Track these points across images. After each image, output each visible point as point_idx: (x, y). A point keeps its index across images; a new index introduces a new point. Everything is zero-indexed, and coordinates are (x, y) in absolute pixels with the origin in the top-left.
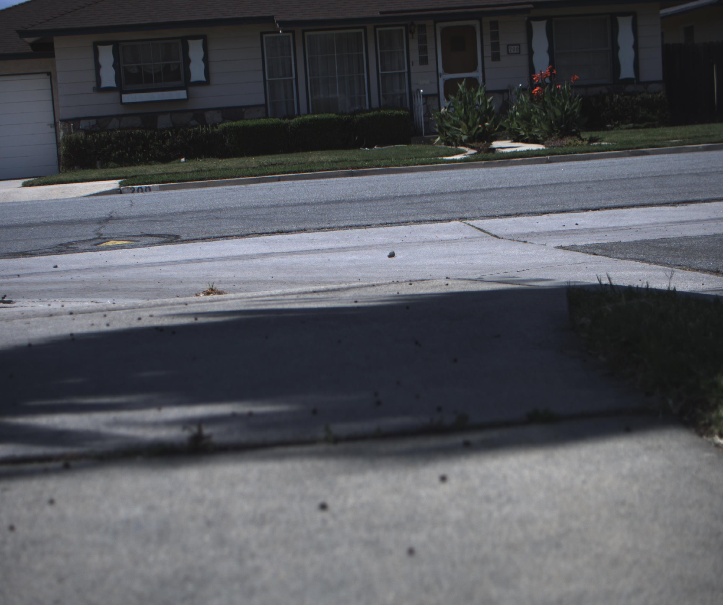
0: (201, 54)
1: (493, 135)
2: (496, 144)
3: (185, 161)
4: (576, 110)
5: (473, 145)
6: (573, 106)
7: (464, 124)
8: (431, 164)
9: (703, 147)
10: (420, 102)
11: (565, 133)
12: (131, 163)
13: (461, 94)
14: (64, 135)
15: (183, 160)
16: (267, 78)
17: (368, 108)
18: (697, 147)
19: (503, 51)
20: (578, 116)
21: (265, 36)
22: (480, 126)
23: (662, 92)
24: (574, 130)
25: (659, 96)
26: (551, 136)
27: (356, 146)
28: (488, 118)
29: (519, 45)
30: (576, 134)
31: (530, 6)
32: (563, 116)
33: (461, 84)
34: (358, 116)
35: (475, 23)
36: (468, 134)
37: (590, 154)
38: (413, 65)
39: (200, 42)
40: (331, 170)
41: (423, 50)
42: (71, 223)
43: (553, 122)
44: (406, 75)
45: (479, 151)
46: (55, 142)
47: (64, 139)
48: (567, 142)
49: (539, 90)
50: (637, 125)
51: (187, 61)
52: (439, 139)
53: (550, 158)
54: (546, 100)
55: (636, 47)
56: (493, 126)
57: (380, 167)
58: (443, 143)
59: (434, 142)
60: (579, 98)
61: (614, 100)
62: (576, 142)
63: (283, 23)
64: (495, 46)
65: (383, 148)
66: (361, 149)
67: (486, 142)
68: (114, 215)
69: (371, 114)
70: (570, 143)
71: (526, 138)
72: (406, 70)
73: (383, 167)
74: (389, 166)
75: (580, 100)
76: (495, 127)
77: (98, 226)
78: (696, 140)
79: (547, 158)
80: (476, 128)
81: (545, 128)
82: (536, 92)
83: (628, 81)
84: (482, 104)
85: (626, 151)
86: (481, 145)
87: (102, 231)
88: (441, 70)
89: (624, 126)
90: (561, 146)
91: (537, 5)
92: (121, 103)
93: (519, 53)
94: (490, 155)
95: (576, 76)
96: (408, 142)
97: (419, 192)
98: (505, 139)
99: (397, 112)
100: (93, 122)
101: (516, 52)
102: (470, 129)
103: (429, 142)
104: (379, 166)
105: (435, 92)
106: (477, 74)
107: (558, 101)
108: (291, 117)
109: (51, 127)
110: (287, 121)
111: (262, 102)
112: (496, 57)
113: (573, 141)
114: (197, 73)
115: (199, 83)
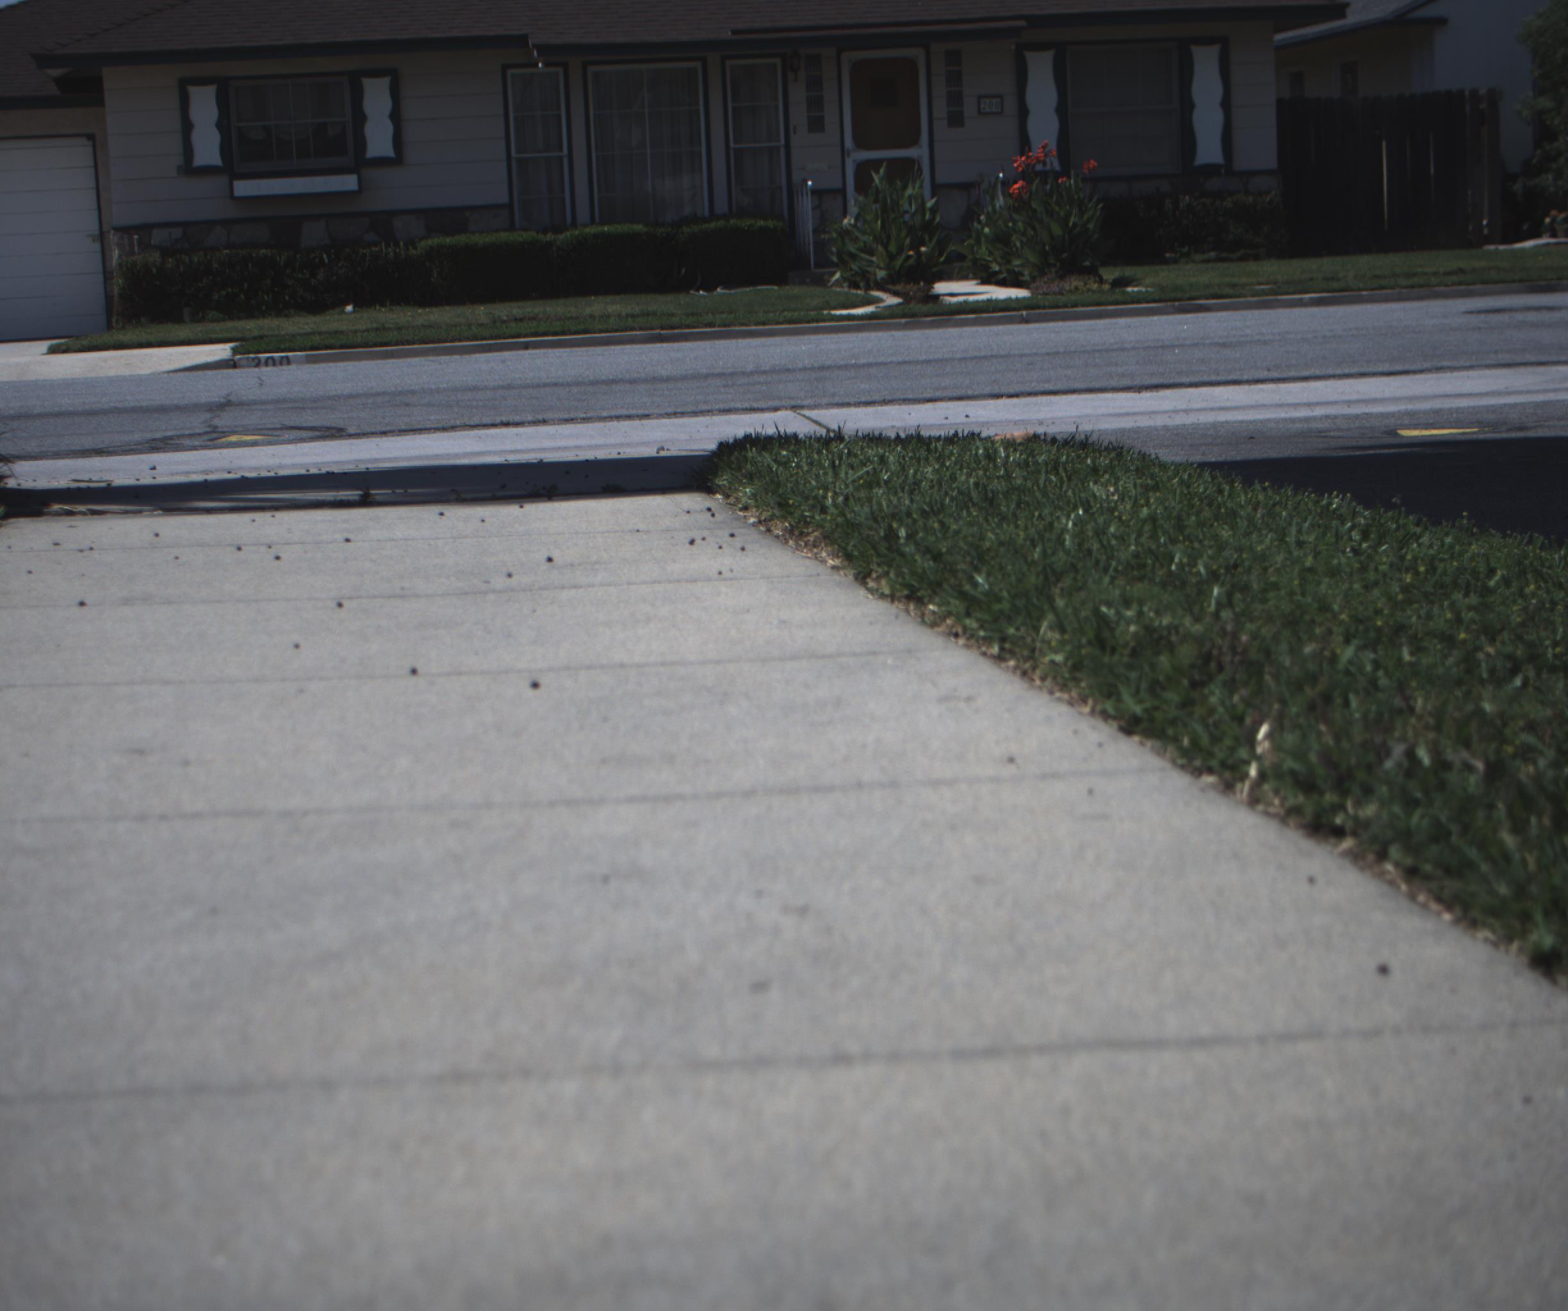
0: (387, 104)
1: (934, 270)
2: (941, 287)
3: (354, 311)
4: (1091, 226)
5: (899, 288)
6: (1086, 217)
7: (880, 248)
8: (808, 322)
9: (1311, 299)
10: (806, 205)
11: (1070, 268)
12: (251, 313)
13: (878, 191)
14: (120, 257)
15: (349, 308)
16: (513, 154)
17: (707, 213)
18: (1301, 299)
19: (969, 108)
20: (1096, 236)
21: (510, 72)
22: (911, 253)
23: (1273, 193)
24: (1087, 263)
25: (1268, 199)
26: (1042, 273)
27: (683, 286)
28: (927, 238)
29: (1001, 97)
30: (1092, 271)
31: (1022, 23)
32: (1067, 236)
33: (877, 172)
34: (686, 229)
35: (917, 53)
36: (887, 268)
37: (1103, 308)
38: (795, 133)
39: (385, 82)
40: (622, 331)
41: (815, 104)
42: (162, 409)
43: (1047, 248)
44: (782, 150)
45: (907, 299)
46: (101, 270)
47: (120, 265)
48: (1070, 286)
49: (1022, 187)
50: (1224, 255)
51: (360, 118)
52: (838, 275)
53: (1027, 315)
54: (1034, 205)
55: (1226, 104)
56: (937, 254)
57: (714, 326)
58: (846, 285)
59: (829, 281)
60: (1098, 202)
61: (1181, 205)
62: (1088, 286)
63: (544, 49)
64: (955, 99)
65: (733, 291)
66: (692, 292)
67: (922, 284)
68: (233, 398)
69: (713, 225)
70: (1077, 288)
71: (1001, 276)
72: (782, 142)
73: (719, 326)
74: (729, 325)
75: (1100, 206)
76: (941, 255)
77: (208, 415)
78: (1302, 286)
79: (1022, 315)
80: (903, 257)
81: (1033, 258)
82: (1017, 191)
83: (1210, 170)
84: (916, 211)
85: (1169, 304)
86: (911, 288)
87: (216, 422)
88: (849, 143)
89: (1199, 257)
90: (1061, 293)
91: (1034, 21)
92: (232, 197)
93: (1002, 112)
94: (930, 306)
95: (1092, 161)
96: (781, 281)
97: (750, 367)
98: (964, 278)
99: (762, 223)
100: (177, 233)
101: (994, 110)
102: (892, 257)
103: (821, 282)
104: (710, 325)
105: (838, 184)
106: (919, 152)
107: (1057, 209)
108: (558, 230)
109: (94, 241)
110: (549, 237)
111: (504, 199)
112: (956, 120)
113: (1082, 284)
114: (379, 142)
115: (382, 162)
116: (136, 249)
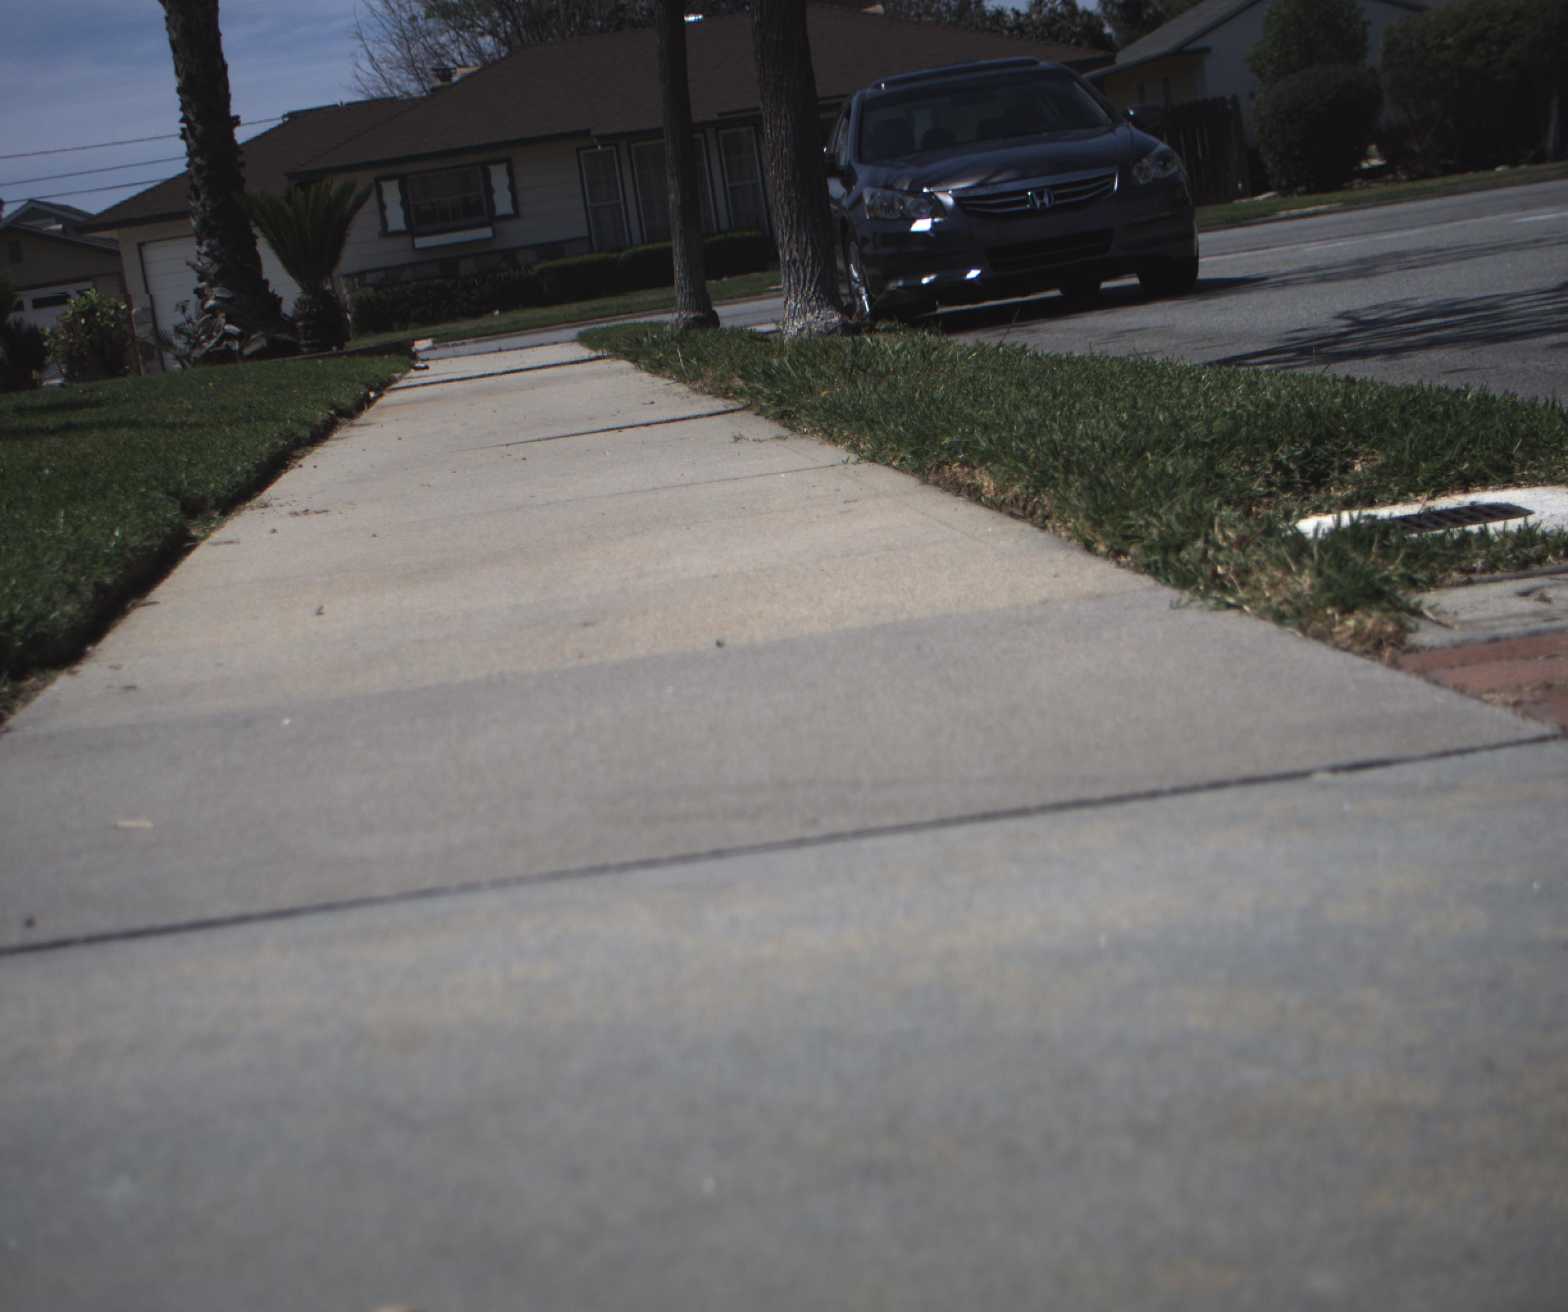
0: (506, 181)
3: (500, 314)
15: (497, 313)
16: (589, 204)
17: (717, 229)
21: (581, 153)
39: (504, 167)
44: (760, 185)
51: (490, 191)
63: (603, 139)
65: (731, 279)
69: (717, 238)
72: (760, 179)
92: (414, 249)
99: (749, 233)
100: (382, 275)
108: (620, 249)
110: (615, 255)
111: (585, 233)
114: (503, 203)
115: (506, 217)
116: (357, 287)
